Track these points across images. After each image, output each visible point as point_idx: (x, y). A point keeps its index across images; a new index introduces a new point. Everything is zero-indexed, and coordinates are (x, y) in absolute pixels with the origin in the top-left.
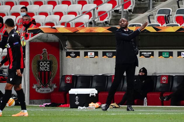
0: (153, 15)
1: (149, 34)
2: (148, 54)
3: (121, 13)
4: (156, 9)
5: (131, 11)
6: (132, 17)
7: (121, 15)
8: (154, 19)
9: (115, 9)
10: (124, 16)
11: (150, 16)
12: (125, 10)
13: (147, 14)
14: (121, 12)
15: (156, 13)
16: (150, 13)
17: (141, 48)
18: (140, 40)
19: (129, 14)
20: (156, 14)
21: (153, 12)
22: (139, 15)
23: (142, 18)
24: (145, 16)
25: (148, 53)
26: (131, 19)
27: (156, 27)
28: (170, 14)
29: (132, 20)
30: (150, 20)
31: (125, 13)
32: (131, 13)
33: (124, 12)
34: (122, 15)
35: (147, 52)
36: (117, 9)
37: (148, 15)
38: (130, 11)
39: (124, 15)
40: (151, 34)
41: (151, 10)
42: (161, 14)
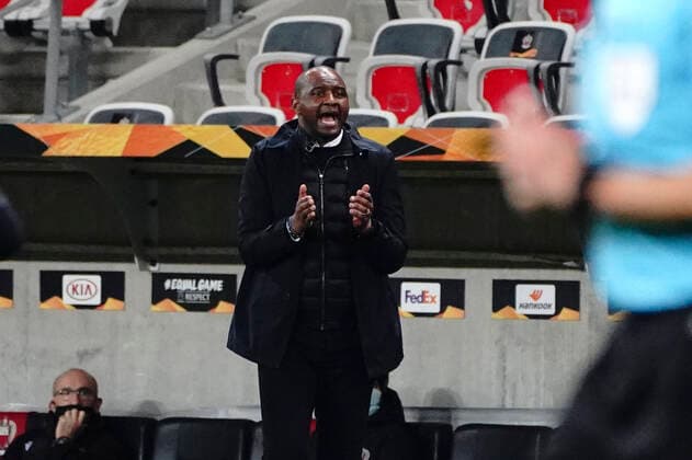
0: (235, 57)
1: (208, 168)
2: (200, 287)
3: (44, 43)
4: (254, 18)
5: (107, 28)
6: (112, 68)
7: (44, 55)
8: (242, 80)
9: (11, 16)
10: (66, 57)
11: (220, 65)
12: (69, 22)
13: (198, 48)
14: (46, 32)
15: (253, 42)
16: (220, 46)
17: (164, 251)
18: (153, 203)
19: (96, 48)
20: (254, 51)
21: (236, 38)
22: (155, 57)
23: (174, 71)
24: (191, 63)
25: (204, 285)
26: (102, 80)
27: (256, 130)
28: (341, 54)
29: (111, 85)
30: (222, 87)
31: (71, 40)
32: (108, 43)
33: (65, 33)
34: (52, 50)
35: (197, 277)
36: (24, 14)
37: (210, 57)
38: (99, 27)
39: (61, 53)
40: (221, 168)
41: (227, 27)
42: (284, 50)
